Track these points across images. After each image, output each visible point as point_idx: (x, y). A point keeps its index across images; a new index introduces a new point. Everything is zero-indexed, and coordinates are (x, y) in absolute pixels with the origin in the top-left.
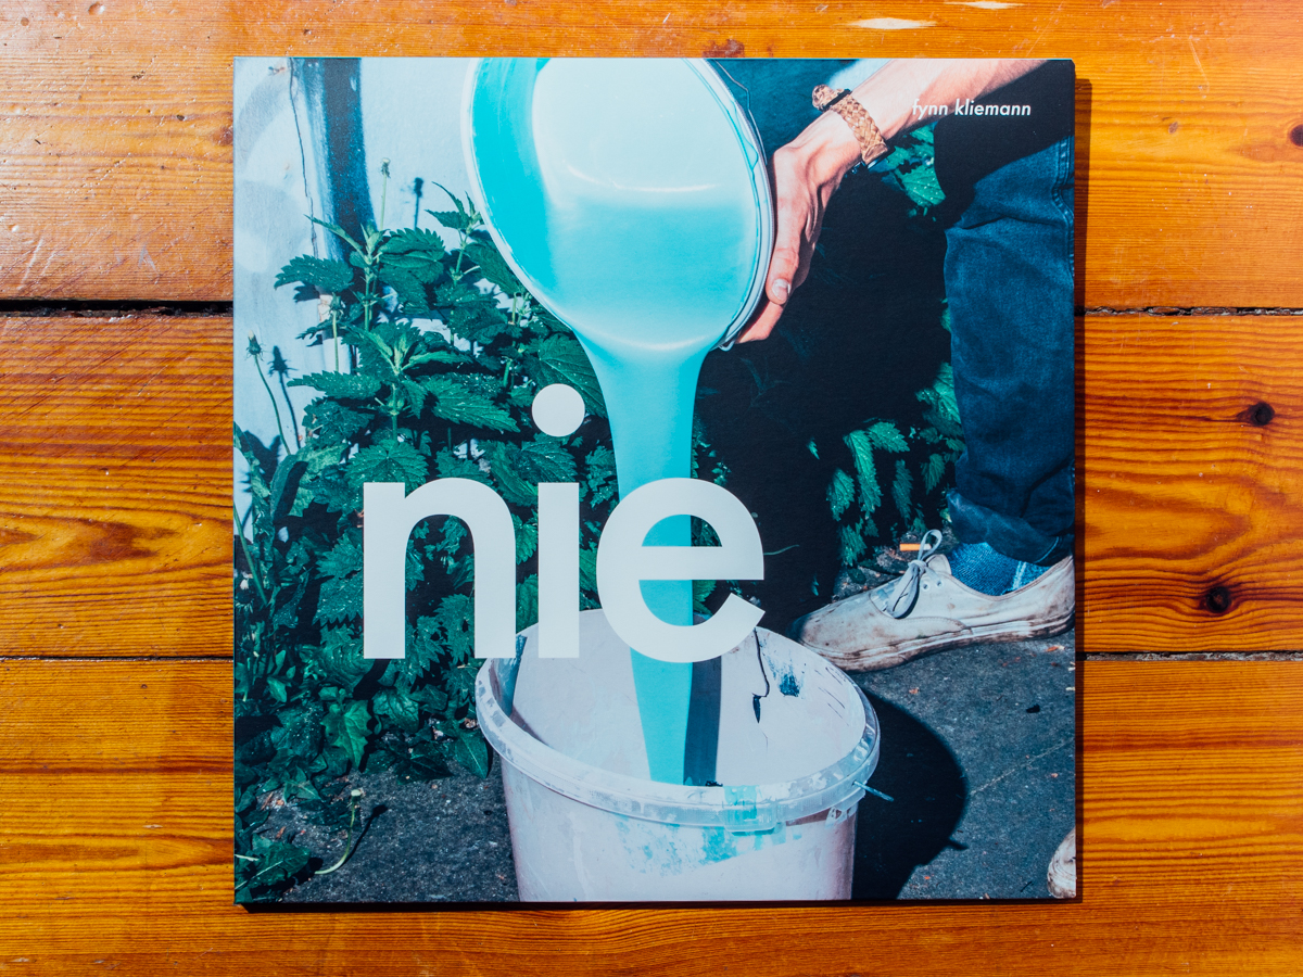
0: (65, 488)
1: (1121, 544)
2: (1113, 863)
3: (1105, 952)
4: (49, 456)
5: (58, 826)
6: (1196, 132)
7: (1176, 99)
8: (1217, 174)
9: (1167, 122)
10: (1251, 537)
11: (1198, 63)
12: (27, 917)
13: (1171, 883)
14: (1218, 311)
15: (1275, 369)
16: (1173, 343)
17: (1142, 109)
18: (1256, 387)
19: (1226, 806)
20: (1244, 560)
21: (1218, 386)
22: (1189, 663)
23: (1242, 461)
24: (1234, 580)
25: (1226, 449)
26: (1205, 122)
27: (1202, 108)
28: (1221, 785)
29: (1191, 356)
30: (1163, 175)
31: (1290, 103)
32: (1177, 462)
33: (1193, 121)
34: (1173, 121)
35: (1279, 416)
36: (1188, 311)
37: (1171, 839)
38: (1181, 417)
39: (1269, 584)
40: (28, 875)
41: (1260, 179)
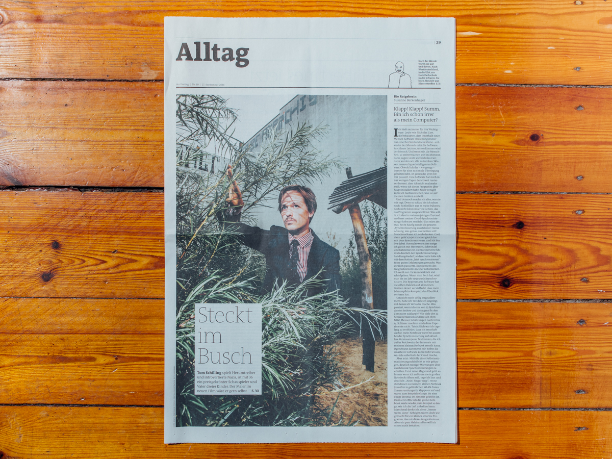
0: (146, 246)
1: (476, 265)
2: (472, 365)
3: (469, 393)
4: (142, 235)
5: (143, 351)
6: (501, 136)
7: (494, 126)
8: (507, 149)
9: (491, 133)
10: (517, 263)
11: (501, 114)
12: (134, 379)
13: (490, 372)
14: (507, 192)
15: (525, 211)
16: (493, 203)
17: (484, 129)
18: (519, 217)
19: (508, 348)
20: (514, 271)
21: (507, 216)
22: (497, 303)
23: (514, 240)
24: (511, 277)
25: (509, 236)
26: (503, 133)
27: (502, 129)
28: (507, 341)
29: (498, 207)
30: (490, 150)
31: (530, 127)
32: (494, 240)
33: (500, 133)
34: (493, 133)
35: (526, 226)
36: (497, 193)
37: (490, 358)
38: (495, 226)
39: (522, 278)
40: (134, 366)
41: (521, 151)
